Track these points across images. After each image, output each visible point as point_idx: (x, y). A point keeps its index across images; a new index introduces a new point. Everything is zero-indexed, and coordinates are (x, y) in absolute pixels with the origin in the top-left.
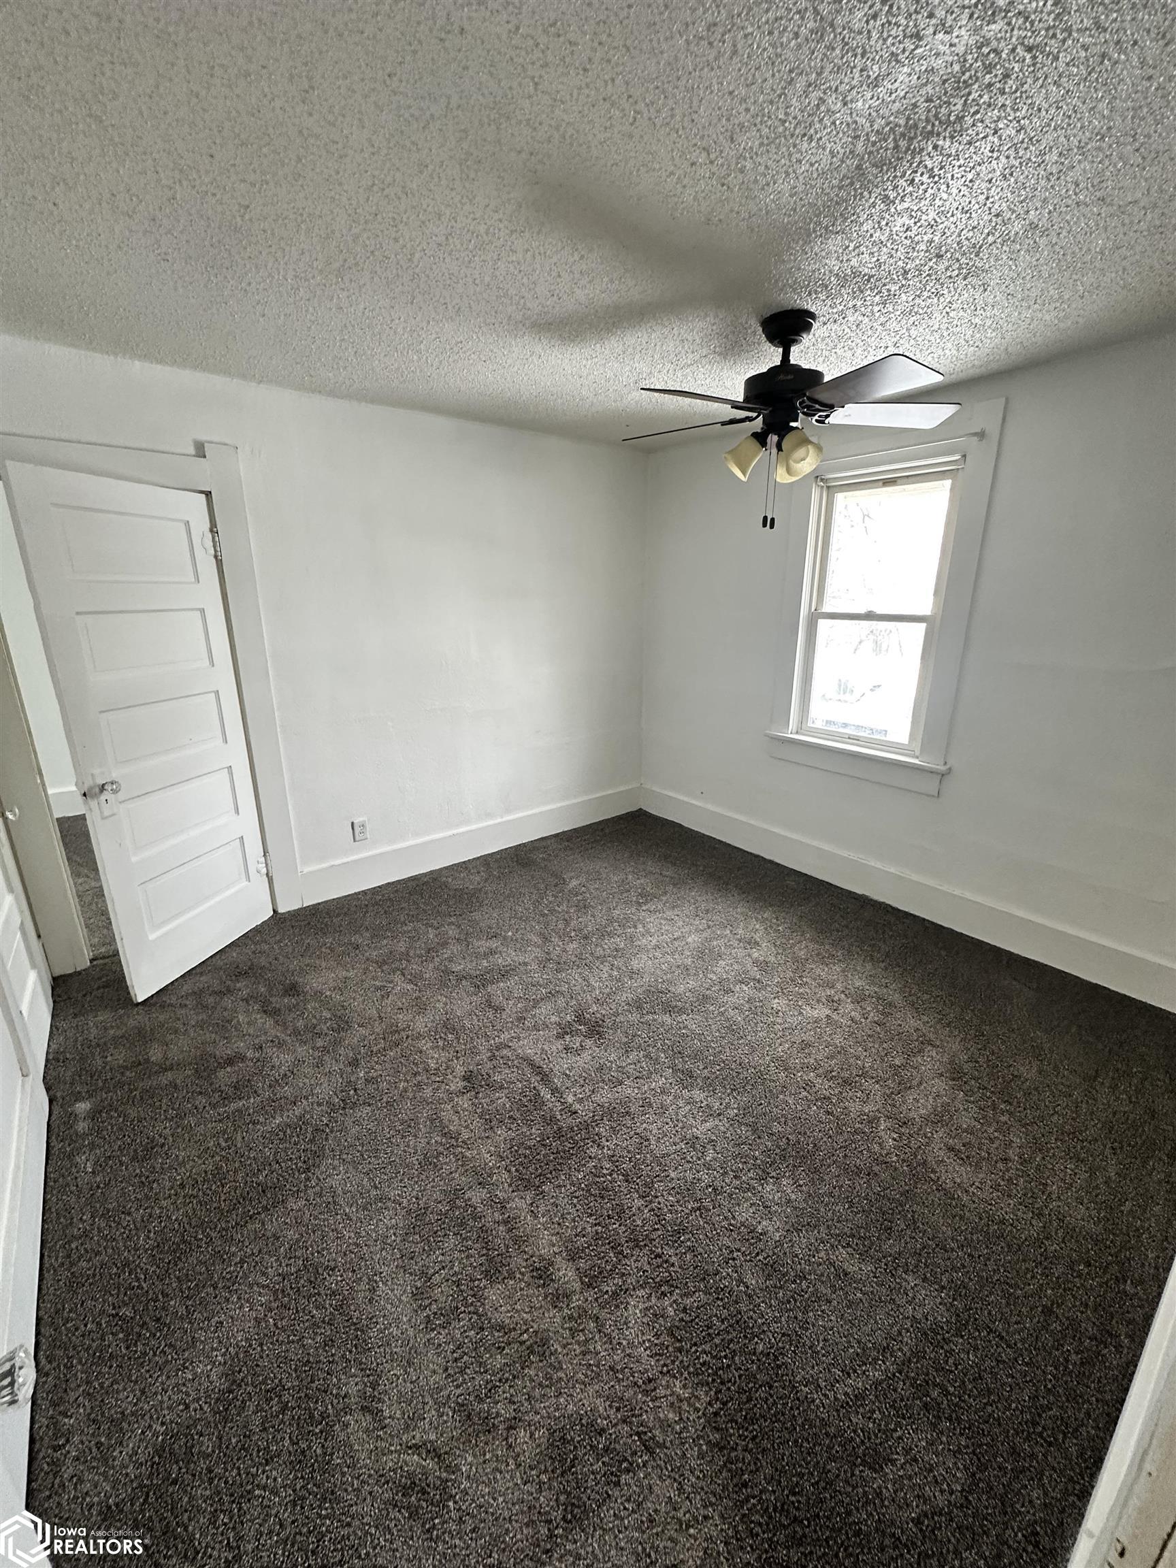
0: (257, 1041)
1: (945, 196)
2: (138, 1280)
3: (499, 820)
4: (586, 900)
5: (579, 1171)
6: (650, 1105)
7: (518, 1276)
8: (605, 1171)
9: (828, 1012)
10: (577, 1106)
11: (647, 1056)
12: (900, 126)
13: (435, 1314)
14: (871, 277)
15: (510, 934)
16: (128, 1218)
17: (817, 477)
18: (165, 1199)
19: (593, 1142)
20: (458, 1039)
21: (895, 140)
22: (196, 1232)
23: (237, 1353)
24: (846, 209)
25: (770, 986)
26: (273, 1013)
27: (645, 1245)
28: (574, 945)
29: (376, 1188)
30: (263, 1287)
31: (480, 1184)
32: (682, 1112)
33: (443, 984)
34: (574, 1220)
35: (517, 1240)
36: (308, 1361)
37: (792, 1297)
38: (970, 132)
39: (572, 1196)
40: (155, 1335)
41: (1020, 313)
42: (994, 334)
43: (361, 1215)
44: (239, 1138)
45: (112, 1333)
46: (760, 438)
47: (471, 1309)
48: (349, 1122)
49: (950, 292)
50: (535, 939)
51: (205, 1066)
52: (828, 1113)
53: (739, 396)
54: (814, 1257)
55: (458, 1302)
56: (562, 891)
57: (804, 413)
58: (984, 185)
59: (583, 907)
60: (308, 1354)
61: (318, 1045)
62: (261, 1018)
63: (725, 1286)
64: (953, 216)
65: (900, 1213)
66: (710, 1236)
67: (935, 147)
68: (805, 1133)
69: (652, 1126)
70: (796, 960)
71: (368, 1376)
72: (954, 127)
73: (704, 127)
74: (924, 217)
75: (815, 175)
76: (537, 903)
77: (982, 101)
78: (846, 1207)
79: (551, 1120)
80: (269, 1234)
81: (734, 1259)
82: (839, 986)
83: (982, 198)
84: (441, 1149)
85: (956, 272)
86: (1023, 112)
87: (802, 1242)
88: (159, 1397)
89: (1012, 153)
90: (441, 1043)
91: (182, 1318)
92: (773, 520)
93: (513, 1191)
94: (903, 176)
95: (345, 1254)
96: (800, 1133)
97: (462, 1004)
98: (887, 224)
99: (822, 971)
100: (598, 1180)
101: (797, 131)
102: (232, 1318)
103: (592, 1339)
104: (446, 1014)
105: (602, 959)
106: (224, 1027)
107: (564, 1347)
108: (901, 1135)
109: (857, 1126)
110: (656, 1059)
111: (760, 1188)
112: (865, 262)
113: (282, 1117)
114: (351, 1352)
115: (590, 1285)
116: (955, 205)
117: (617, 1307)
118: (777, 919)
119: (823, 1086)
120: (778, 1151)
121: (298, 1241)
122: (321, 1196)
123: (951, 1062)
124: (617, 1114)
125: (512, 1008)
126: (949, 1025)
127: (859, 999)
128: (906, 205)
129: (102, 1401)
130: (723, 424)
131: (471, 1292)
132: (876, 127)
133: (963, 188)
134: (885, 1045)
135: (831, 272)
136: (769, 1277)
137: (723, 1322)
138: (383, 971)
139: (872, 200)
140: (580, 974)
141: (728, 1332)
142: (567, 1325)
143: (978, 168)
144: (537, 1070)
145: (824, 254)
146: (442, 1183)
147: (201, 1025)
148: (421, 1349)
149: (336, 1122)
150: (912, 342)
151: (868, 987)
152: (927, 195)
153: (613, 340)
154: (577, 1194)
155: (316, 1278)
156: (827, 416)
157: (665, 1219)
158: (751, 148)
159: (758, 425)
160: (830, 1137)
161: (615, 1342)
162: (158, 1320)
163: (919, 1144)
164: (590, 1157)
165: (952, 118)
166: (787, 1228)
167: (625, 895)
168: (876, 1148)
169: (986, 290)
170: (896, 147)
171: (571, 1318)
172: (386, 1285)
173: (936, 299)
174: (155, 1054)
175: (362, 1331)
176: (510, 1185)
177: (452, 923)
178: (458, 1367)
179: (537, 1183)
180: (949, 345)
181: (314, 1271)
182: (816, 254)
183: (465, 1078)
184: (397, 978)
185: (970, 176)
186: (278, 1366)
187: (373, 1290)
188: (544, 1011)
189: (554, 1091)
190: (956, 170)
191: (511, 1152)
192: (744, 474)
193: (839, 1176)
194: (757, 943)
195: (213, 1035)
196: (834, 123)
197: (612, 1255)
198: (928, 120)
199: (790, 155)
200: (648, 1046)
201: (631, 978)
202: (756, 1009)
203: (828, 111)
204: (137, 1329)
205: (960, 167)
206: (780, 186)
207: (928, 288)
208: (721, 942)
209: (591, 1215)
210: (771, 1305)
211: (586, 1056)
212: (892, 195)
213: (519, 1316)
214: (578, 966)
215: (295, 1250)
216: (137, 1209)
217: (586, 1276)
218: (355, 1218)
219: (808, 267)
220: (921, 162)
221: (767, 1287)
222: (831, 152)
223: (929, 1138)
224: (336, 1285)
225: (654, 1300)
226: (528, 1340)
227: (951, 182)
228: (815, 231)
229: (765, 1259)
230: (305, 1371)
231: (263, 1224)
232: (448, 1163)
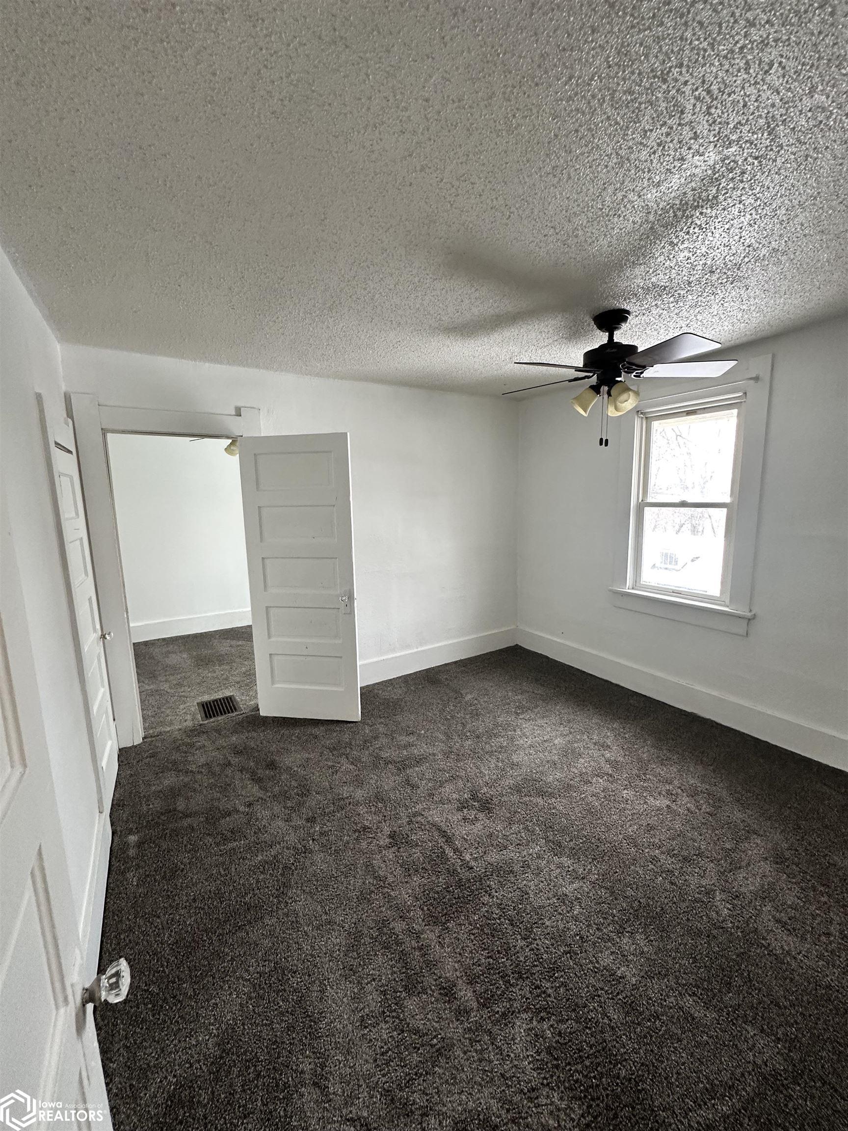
0: (247, 800)
1: (711, 239)
2: (162, 966)
3: (416, 650)
4: (478, 710)
5: (475, 914)
6: (529, 867)
7: (429, 992)
8: (495, 916)
9: (668, 803)
10: (473, 863)
11: (526, 828)
12: (676, 205)
13: (367, 1015)
14: (665, 287)
15: (423, 732)
16: (158, 920)
17: (638, 411)
18: (182, 909)
19: (486, 892)
20: (386, 807)
21: (674, 212)
22: (202, 935)
23: (226, 1028)
24: (645, 251)
25: (620, 780)
26: (258, 780)
27: (527, 978)
28: (469, 742)
29: (326, 913)
30: (246, 980)
31: (401, 917)
32: (554, 874)
33: (375, 766)
34: (471, 952)
35: (428, 963)
36: (276, 1041)
37: (648, 1033)
38: (723, 203)
39: (470, 933)
40: (172, 1009)
41: (774, 301)
42: (758, 315)
43: (315, 933)
44: (233, 870)
45: (144, 1004)
46: (596, 389)
47: (394, 1014)
48: (308, 863)
49: (722, 292)
50: (441, 736)
51: (213, 816)
52: (672, 884)
53: (580, 363)
54: (665, 1001)
55: (384, 1008)
56: (460, 702)
57: (625, 372)
58: (737, 231)
59: (476, 715)
60: (276, 1036)
61: (288, 805)
62: (250, 784)
63: (592, 1018)
64: (718, 249)
65: (737, 971)
66: (579, 975)
67: (701, 213)
68: (653, 898)
69: (529, 882)
70: (640, 760)
71: (318, 1058)
72: (713, 202)
73: (552, 217)
74: (699, 251)
75: (624, 235)
76: (442, 711)
77: (729, 187)
78: (691, 962)
79: (452, 873)
80: (251, 941)
81: (599, 996)
82: (676, 782)
83: (737, 238)
84: (372, 888)
85: (725, 280)
86: (758, 189)
87: (655, 987)
88: (173, 1056)
89: (753, 212)
90: (373, 809)
91: (190, 998)
92: (607, 441)
93: (425, 925)
94: (682, 230)
95: (304, 962)
96: (649, 898)
97: (389, 781)
98: (674, 257)
99: (662, 771)
100: (489, 922)
101: (610, 213)
102: (224, 1002)
103: (487, 1049)
104: (377, 788)
105: (491, 753)
106: (225, 789)
107: (465, 1053)
108: (734, 907)
109: (697, 895)
110: (533, 832)
111: (618, 940)
112: (661, 279)
113: (262, 855)
114: (306, 1038)
115: (484, 1005)
116: (719, 243)
117: (506, 1025)
118: (624, 728)
119: (667, 862)
120: (631, 911)
121: (271, 948)
122: (287, 916)
123: (775, 849)
124: (504, 871)
125: (424, 786)
126: (770, 818)
127: (693, 794)
128: (685, 246)
129: (135, 1053)
130: (570, 381)
131: (394, 1001)
132: (661, 206)
133: (723, 233)
134: (717, 832)
135: (638, 286)
136: (627, 1014)
137: (591, 1048)
138: (333, 755)
139: (662, 245)
140: (474, 763)
141: (596, 1057)
142: (467, 1036)
143: (732, 222)
144: (443, 834)
145: (632, 277)
146: (373, 914)
147: (211, 787)
148: (357, 1041)
149: (299, 862)
150: (699, 323)
151: (699, 785)
152: (699, 239)
153: (496, 335)
154: (474, 932)
155: (283, 978)
156: (642, 373)
157: (542, 958)
158: (582, 224)
159: (594, 380)
160: (675, 903)
161: (505, 1053)
162: (174, 997)
163: (750, 915)
164: (483, 904)
165: (710, 197)
166: (642, 974)
167: (507, 706)
168: (714, 915)
169: (748, 289)
170: (675, 215)
171: (470, 1029)
172: (333, 989)
173: (713, 297)
174: (181, 805)
175: (315, 1022)
176: (423, 920)
177: (382, 723)
178: (384, 1060)
179: (444, 921)
180: (726, 323)
181: (281, 971)
182: (627, 277)
183: (390, 837)
184: (343, 760)
185: (727, 227)
186: (255, 1043)
187: (322, 991)
188: (448, 789)
189: (456, 850)
190: (717, 224)
191: (424, 895)
192: (585, 411)
193: (683, 935)
194: (608, 746)
195: (219, 794)
196: (633, 207)
197: (501, 982)
198: (694, 200)
199: (607, 226)
200: (527, 820)
201: (512, 769)
202: (609, 796)
203: (629, 201)
204: (160, 1003)
205: (719, 222)
206: (601, 242)
207: (707, 291)
208: (581, 744)
209: (485, 949)
210: (631, 1038)
211: (479, 825)
212: (675, 241)
213: (431, 1023)
214: (472, 758)
215: (269, 955)
216: (164, 915)
217: (481, 998)
218: (311, 935)
219: (623, 285)
220: (692, 223)
221: (627, 1022)
222: (633, 222)
223: (759, 910)
224: (297, 984)
225: (535, 1023)
226: (436, 1044)
227: (714, 231)
228: (625, 264)
229: (624, 998)
230: (274, 1049)
231: (248, 934)
232: (378, 900)
